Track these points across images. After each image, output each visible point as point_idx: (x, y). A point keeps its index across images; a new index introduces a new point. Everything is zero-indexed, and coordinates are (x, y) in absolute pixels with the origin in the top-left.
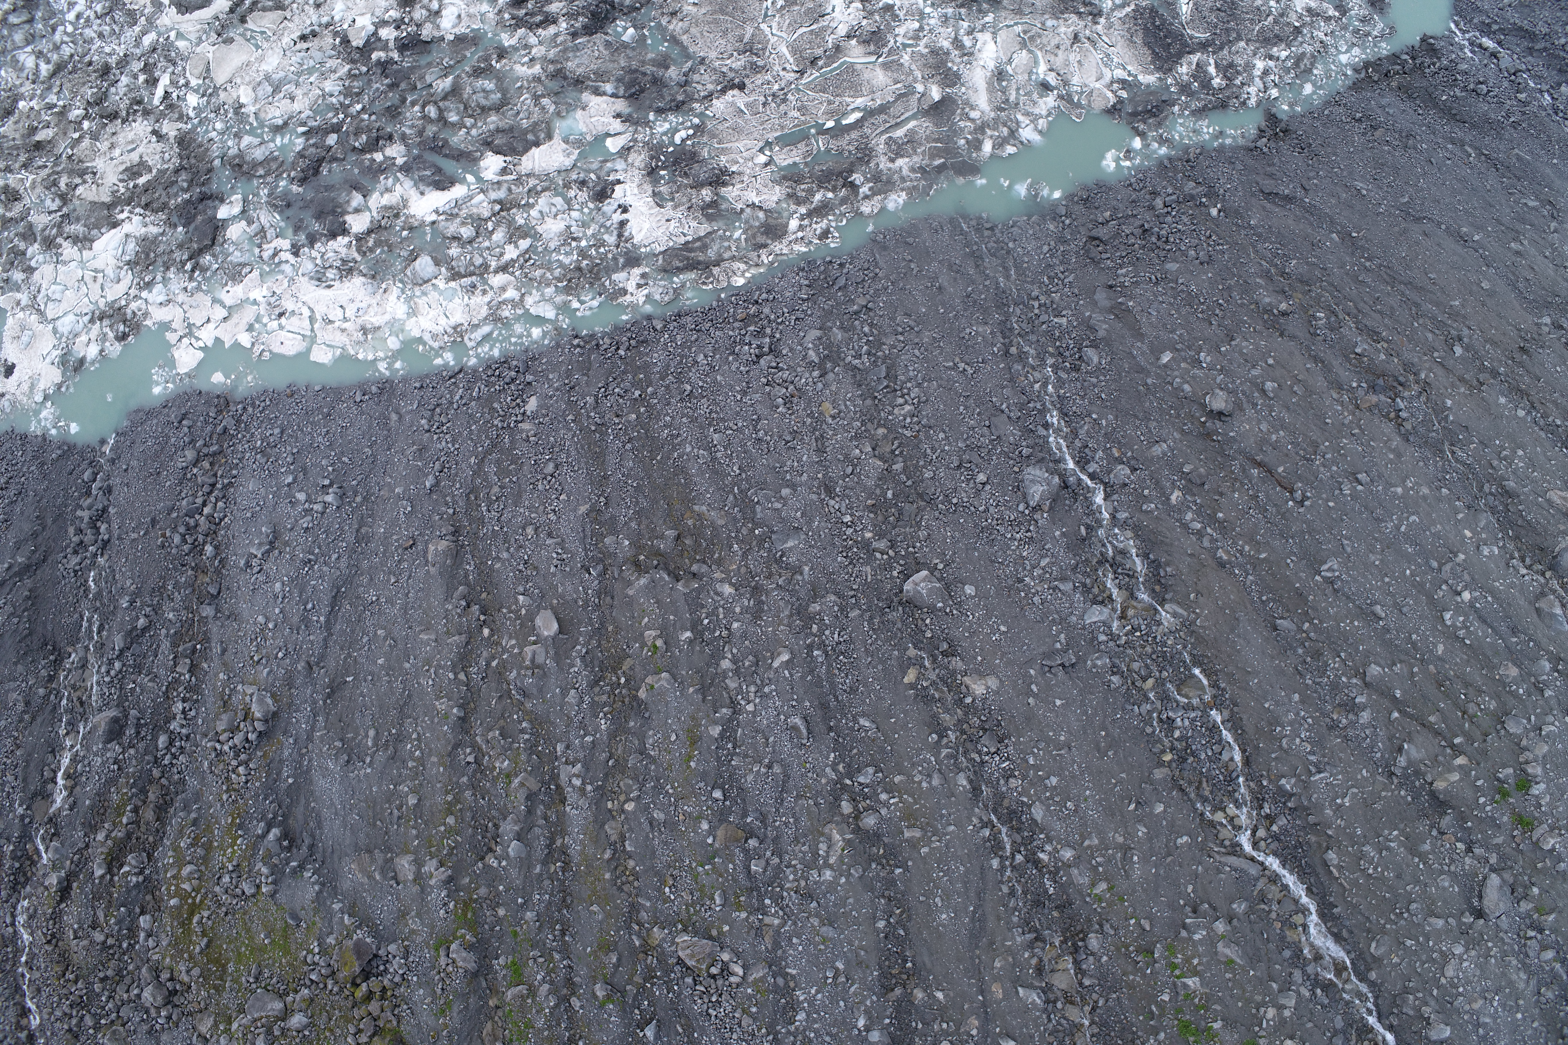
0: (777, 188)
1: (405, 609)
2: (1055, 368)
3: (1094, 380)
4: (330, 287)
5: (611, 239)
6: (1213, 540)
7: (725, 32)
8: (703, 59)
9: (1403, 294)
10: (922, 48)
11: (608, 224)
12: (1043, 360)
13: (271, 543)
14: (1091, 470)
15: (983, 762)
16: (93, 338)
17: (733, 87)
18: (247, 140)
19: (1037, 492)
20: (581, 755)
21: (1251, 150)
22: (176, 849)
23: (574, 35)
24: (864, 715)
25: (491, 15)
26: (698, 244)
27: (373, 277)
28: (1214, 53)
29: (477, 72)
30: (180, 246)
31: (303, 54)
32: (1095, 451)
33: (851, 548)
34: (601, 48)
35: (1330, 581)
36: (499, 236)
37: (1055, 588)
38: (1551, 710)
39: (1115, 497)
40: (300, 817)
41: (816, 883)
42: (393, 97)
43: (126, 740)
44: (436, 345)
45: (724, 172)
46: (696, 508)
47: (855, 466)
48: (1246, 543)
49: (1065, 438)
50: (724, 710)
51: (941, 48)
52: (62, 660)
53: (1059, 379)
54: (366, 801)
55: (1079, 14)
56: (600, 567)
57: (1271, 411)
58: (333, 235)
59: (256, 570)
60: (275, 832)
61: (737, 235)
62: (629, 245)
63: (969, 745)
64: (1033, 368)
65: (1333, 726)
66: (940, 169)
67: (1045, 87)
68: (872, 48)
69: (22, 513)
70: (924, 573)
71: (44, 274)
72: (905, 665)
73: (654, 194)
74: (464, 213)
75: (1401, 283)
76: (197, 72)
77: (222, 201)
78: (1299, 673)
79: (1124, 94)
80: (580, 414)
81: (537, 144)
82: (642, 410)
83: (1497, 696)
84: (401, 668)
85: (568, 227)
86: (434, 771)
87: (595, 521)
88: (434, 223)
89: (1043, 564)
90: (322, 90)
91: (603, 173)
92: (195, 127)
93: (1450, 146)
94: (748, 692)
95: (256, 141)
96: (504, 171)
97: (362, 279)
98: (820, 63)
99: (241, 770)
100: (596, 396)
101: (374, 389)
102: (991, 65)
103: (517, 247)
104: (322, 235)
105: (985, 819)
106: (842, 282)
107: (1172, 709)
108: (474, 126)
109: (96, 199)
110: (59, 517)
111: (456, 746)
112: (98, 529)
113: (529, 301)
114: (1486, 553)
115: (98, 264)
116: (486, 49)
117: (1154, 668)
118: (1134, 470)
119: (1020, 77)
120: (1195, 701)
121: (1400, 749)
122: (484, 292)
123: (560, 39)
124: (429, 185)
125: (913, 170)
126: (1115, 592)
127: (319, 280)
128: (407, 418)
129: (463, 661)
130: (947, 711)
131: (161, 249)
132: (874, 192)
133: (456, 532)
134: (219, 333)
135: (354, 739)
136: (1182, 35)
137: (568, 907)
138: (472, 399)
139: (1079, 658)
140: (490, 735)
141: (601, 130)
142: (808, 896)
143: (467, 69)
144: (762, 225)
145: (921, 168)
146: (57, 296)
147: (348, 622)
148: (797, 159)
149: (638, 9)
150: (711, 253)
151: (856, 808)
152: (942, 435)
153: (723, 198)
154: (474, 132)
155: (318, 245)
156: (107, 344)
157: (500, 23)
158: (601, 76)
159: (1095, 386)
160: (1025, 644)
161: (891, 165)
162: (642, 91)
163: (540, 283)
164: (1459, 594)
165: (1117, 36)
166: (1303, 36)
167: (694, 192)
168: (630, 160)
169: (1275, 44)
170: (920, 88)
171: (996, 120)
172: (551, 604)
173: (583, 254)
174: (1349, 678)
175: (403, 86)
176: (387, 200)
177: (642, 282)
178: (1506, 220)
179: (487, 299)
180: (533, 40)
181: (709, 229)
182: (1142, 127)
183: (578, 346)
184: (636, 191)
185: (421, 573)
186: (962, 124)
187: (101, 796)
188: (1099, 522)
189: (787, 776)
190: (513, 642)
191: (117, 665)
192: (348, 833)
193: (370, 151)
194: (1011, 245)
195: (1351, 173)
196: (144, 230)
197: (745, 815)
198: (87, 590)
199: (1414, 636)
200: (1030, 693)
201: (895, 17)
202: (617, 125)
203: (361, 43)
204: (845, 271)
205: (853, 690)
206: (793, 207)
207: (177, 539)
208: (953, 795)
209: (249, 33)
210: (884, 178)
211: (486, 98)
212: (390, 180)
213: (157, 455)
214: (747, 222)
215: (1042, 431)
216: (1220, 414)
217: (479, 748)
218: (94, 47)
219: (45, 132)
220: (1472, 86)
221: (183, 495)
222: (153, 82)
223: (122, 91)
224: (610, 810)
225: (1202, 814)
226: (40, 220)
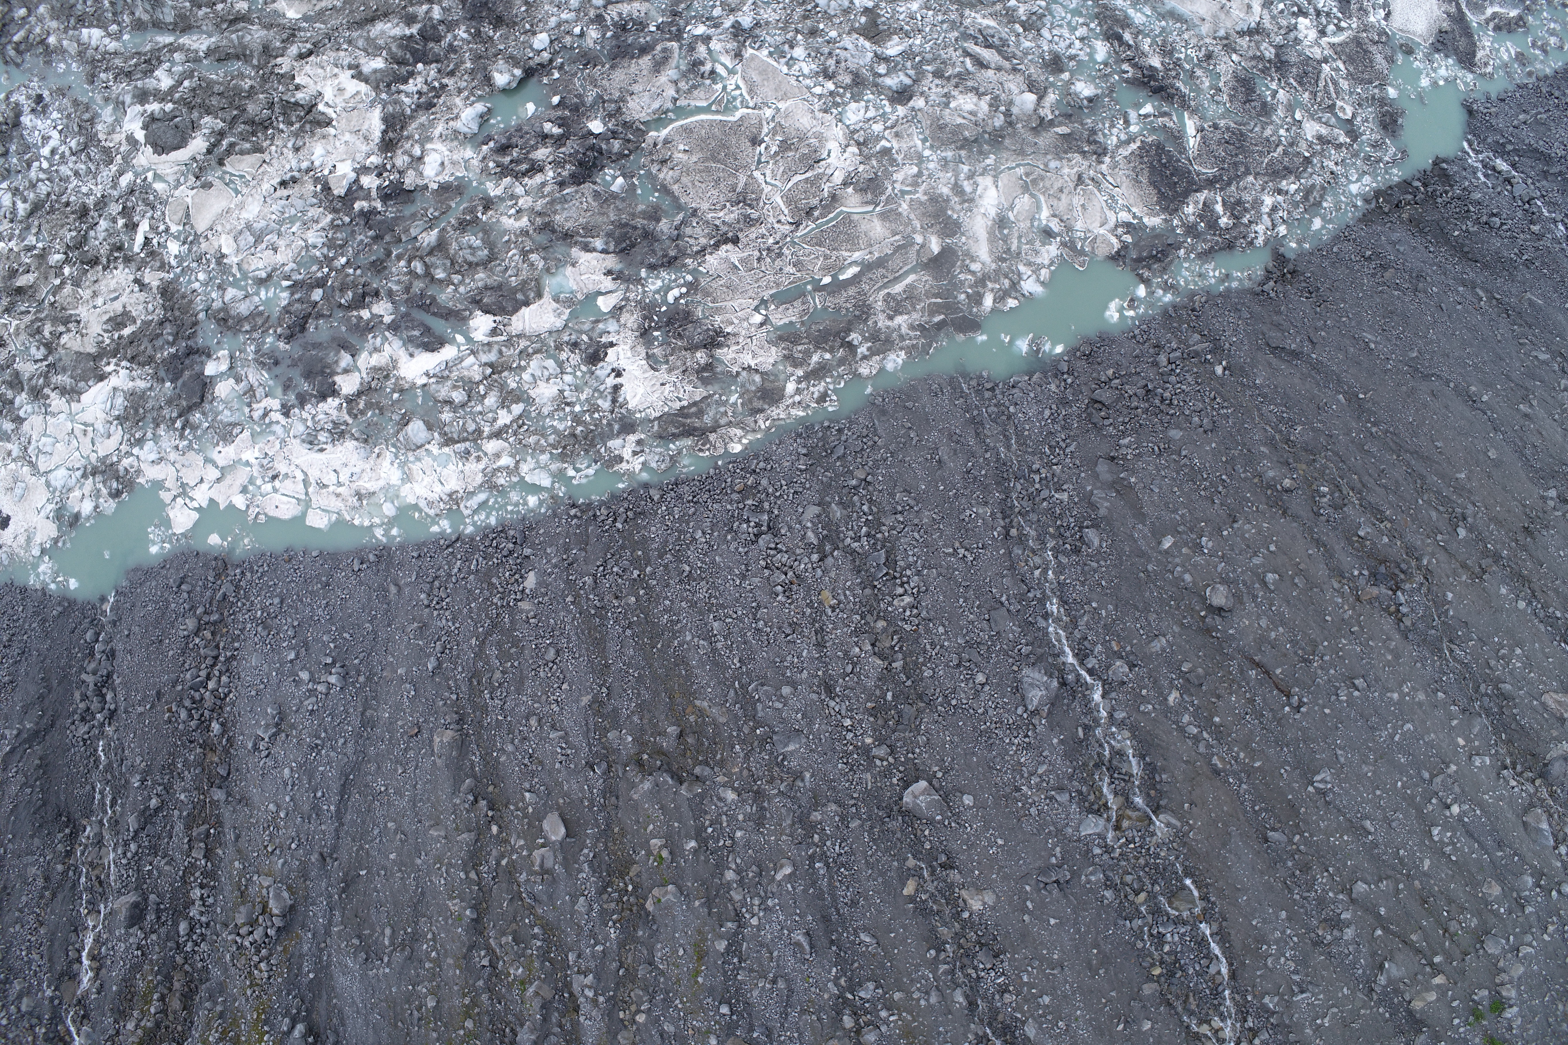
0: (774, 349)
1: (413, 801)
2: (1056, 551)
3: (1094, 565)
4: (322, 450)
5: (605, 404)
6: (1209, 746)
7: (717, 182)
8: (695, 210)
9: (1409, 465)
10: (920, 196)
11: (602, 388)
12: (1044, 543)
13: (277, 725)
14: (1090, 666)
15: (978, 977)
16: (87, 493)
17: (726, 242)
18: (231, 293)
19: (1035, 696)
20: (592, 965)
21: (1258, 294)
22: (205, 1041)
23: (562, 184)
24: (865, 929)
25: (475, 162)
26: (693, 409)
27: (366, 441)
28: (1221, 189)
29: (463, 226)
30: (169, 402)
31: (284, 202)
32: (1095, 644)
33: (851, 754)
34: (590, 200)
35: (1322, 793)
36: (491, 400)
37: (1052, 798)
38: (1531, 927)
39: (1113, 695)
40: (323, 1013)
42: (378, 250)
43: (147, 924)
44: (432, 512)
45: (719, 332)
46: (698, 703)
47: (854, 665)
48: (1241, 749)
49: (1065, 629)
50: (729, 924)
51: (941, 195)
52: (77, 835)
53: (1059, 564)
54: (386, 1001)
55: (1083, 153)
56: (604, 765)
57: (1271, 605)
58: (323, 397)
59: (264, 754)
60: (300, 1028)
61: (733, 399)
62: (623, 411)
63: (966, 961)
64: (1033, 551)
65: (1318, 943)
66: (940, 325)
67: (1048, 234)
68: (869, 196)
69: (27, 674)
70: (923, 784)
71: (34, 424)
72: (904, 875)
73: (648, 357)
74: (454, 375)
75: (1407, 451)
76: (176, 218)
77: (209, 356)
78: (1288, 887)
79: (1128, 239)
80: (579, 596)
81: (527, 304)
82: (642, 592)
83: (1478, 914)
84: (413, 864)
85: (561, 392)
86: (451, 973)
87: (598, 713)
88: (425, 385)
89: (1040, 771)
90: (305, 241)
91: (595, 335)
92: (177, 277)
93: (1461, 289)
94: (752, 905)
95: (240, 294)
96: (494, 332)
97: (355, 443)
98: (816, 213)
99: (263, 965)
100: (595, 575)
101: (372, 557)
102: (993, 212)
103: (510, 412)
104: (312, 395)
105: (980, 1033)
106: (840, 451)
107: (1163, 924)
108: (461, 282)
109: (82, 350)
110: (64, 678)
111: (471, 948)
112: (103, 696)
113: (524, 468)
114: (1477, 764)
115: (88, 417)
116: (472, 200)
117: (1147, 881)
118: (1132, 666)
119: (1022, 225)
120: (1185, 914)
121: (1381, 967)
122: (479, 459)
123: (547, 189)
124: (418, 346)
125: (912, 327)
126: (1110, 797)
127: (311, 443)
128: (407, 590)
129: (474, 860)
130: (945, 924)
131: (149, 405)
132: (873, 352)
133: (461, 721)
134: (213, 494)
135: (371, 936)
136: (1189, 172)
138: (470, 572)
139: (1073, 873)
140: (504, 940)
141: (592, 288)
143: (453, 221)
144: (759, 390)
145: (920, 325)
146: (48, 449)
147: (359, 812)
148: (794, 319)
149: (627, 156)
150: (707, 419)
151: (857, 1022)
152: (941, 630)
153: (718, 360)
154: (462, 289)
155: (308, 407)
156: (101, 500)
157: (484, 170)
158: (590, 231)
159: (1095, 571)
160: (1021, 858)
161: (889, 323)
162: (633, 246)
163: (534, 450)
164: (1448, 807)
165: (1122, 175)
166: (1313, 166)
167: (688, 354)
168: (622, 321)
169: (1284, 177)
170: (919, 239)
171: (997, 271)
172: (557, 804)
173: (577, 419)
174: (1336, 894)
175: (387, 238)
176: (376, 360)
177: (638, 449)
178: (1516, 375)
179: (481, 466)
180: (519, 190)
181: (705, 394)
182: (1147, 274)
183: (575, 516)
184: (629, 354)
185: (427, 764)
186: (962, 277)
187: (127, 982)
188: (1096, 721)
189: (791, 991)
190: (522, 842)
191: (133, 847)
192: (370, 1031)
193: (357, 308)
194: (1012, 409)
195: (1359, 323)
196: (131, 384)
197: (751, 1029)
198: (97, 761)
199: (1401, 852)
200: (1025, 910)
201: (893, 161)
202: (608, 283)
203: (342, 192)
204: (844, 438)
205: (854, 903)
206: (790, 369)
207: (183, 715)
208: (950, 1012)
209: (227, 177)
210: (883, 337)
211: (473, 254)
212: (379, 339)
213: (158, 620)
214: (743, 386)
215: (1042, 623)
216: (1220, 609)
217: (494, 952)
218: (71, 186)
219: (26, 277)
220: (1485, 219)
221: (187, 666)
222: (132, 227)
223: (102, 236)
224: (622, 1020)
225: (1188, 1027)
226: (26, 368)
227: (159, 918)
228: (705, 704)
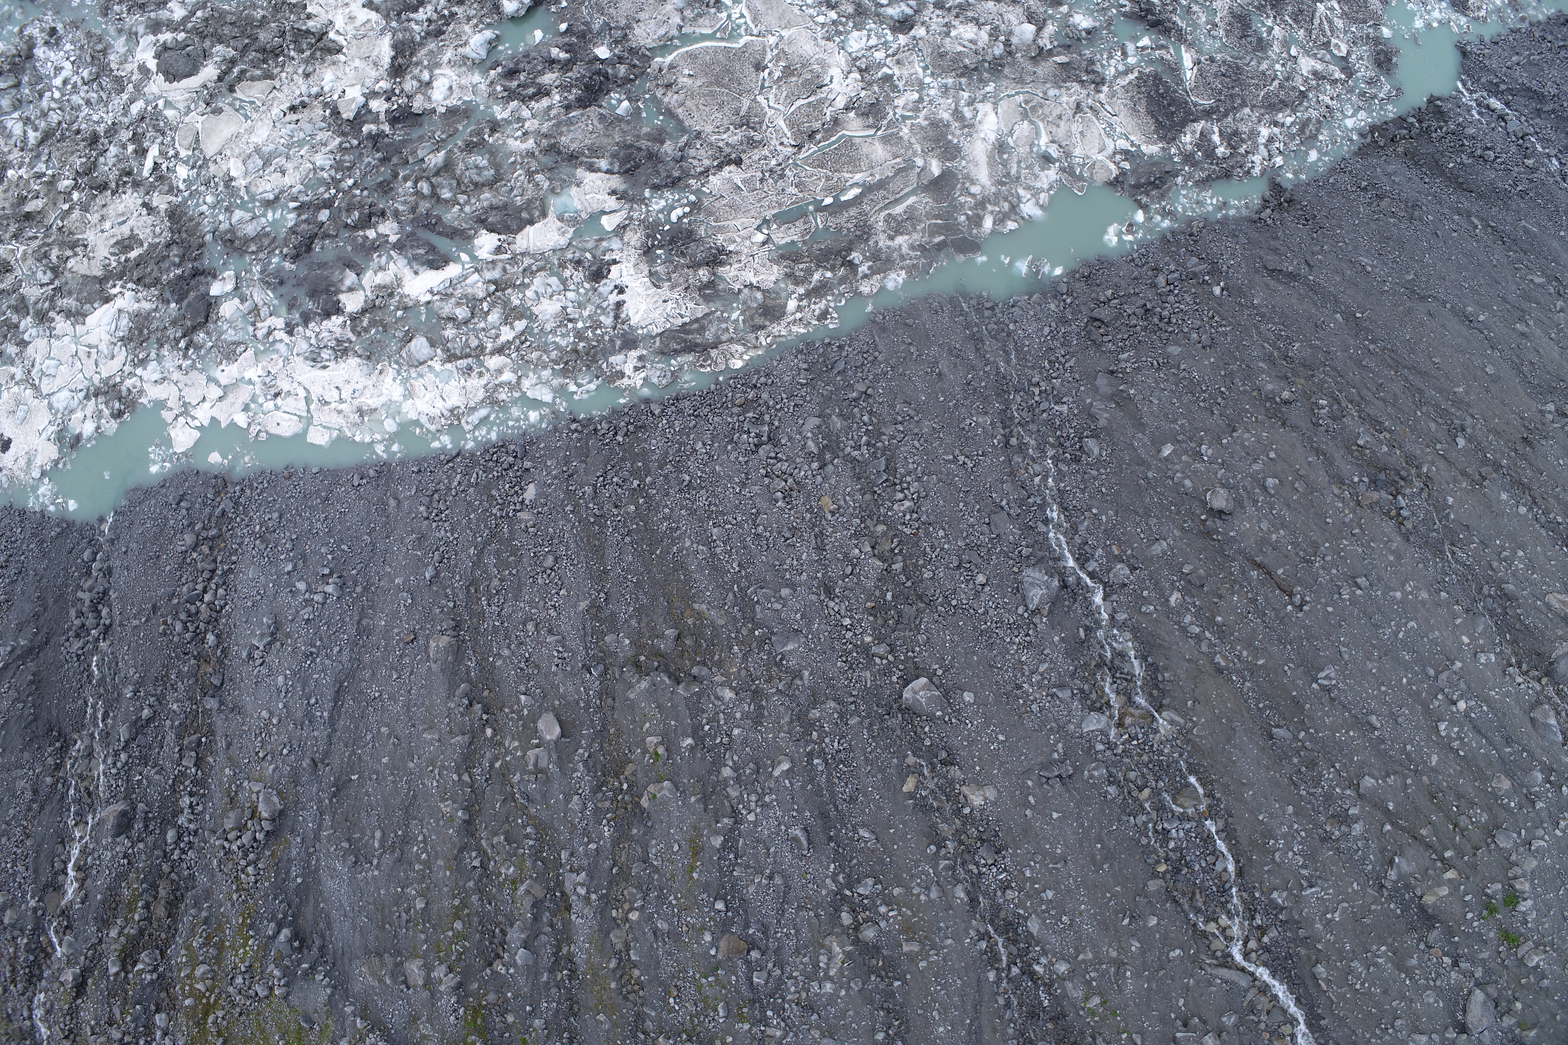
0: (775, 267)
1: (408, 706)
2: (1056, 460)
3: (1094, 473)
4: (325, 367)
5: (607, 321)
6: (1211, 645)
7: (721, 105)
8: (699, 133)
9: (1406, 380)
10: (921, 121)
11: (605, 305)
12: (1043, 451)
13: (272, 634)
14: (1090, 569)
15: (980, 874)
16: (89, 415)
17: (729, 162)
18: (238, 214)
19: (1036, 595)
20: (585, 863)
21: (1256, 221)
22: (189, 947)
23: (568, 108)
24: (864, 825)
25: (483, 87)
26: (695, 326)
27: (369, 358)
28: (1218, 120)
29: (470, 147)
30: (174, 323)
31: (293, 126)
32: (1095, 548)
33: (850, 653)
34: (595, 122)
35: (1327, 690)
36: (494, 317)
37: (1053, 695)
38: (1542, 822)
39: (1115, 597)
40: (310, 917)
41: (816, 995)
42: (385, 171)
43: (134, 833)
44: (433, 428)
45: (721, 251)
46: (696, 606)
47: (854, 566)
48: (1244, 648)
49: (1065, 534)
50: (726, 820)
51: (941, 120)
52: (68, 749)
53: (1060, 471)
54: (374, 904)
55: (1082, 82)
56: (601, 667)
57: (1272, 509)
58: (327, 315)
59: (258, 662)
60: (286, 932)
61: (734, 316)
62: (625, 327)
63: (967, 856)
64: (1034, 460)
65: (1326, 838)
66: (940, 246)
67: (1047, 159)
68: (871, 120)
69: (23, 593)
70: (923, 680)
71: (38, 347)
72: (904, 773)
73: (651, 274)
74: (458, 292)
75: (1404, 367)
76: (186, 143)
77: (215, 277)
78: (1294, 783)
79: (1127, 166)
80: (579, 505)
81: (531, 222)
82: (641, 501)
83: (1489, 809)
84: (406, 768)
85: (564, 308)
86: (441, 875)
87: (595, 618)
88: (428, 303)
89: (1041, 669)
90: (313, 164)
91: (598, 253)
92: (185, 201)
93: (1456, 217)
94: (749, 801)
95: (248, 216)
96: (499, 250)
97: (358, 360)
98: (818, 137)
99: (250, 869)
100: (595, 486)
101: (372, 473)
102: (992, 137)
103: (513, 328)
104: (316, 314)
105: (982, 930)
106: (841, 366)
107: (1167, 820)
108: (467, 202)
109: (88, 273)
110: (60, 598)
111: (462, 850)
112: (99, 612)
113: (526, 383)
114: (1483, 661)
115: (92, 339)
116: (478, 123)
117: (1151, 778)
118: (1133, 569)
119: (1021, 150)
120: (1190, 811)
121: (1391, 862)
122: (481, 374)
123: (553, 112)
124: (423, 264)
125: (912, 247)
126: (1113, 696)
127: (314, 360)
128: (406, 504)
129: (467, 762)
130: (946, 821)
131: (154, 326)
132: (874, 271)
133: (457, 627)
134: (215, 412)
135: (361, 839)
136: (1186, 103)
137: (575, 1015)
138: (470, 485)
139: (1076, 768)
140: (495, 840)
141: (596, 207)
142: (809, 1007)
143: (460, 143)
144: (760, 307)
145: (920, 245)
146: (52, 371)
147: (352, 717)
148: (795, 238)
149: (633, 80)
150: (709, 335)
151: (855, 919)
152: (941, 533)
153: (720, 278)
154: (467, 209)
155: (312, 325)
156: (103, 421)
157: (492, 95)
158: (595, 151)
159: (1095, 479)
160: (1022, 754)
161: (890, 243)
162: (637, 166)
163: (536, 366)
164: (1454, 703)
165: (1120, 104)
166: (1309, 100)
167: (690, 272)
168: (626, 239)
169: (1280, 110)
170: (919, 162)
171: (997, 195)
172: (553, 705)
173: (579, 335)
174: (1343, 789)
175: (395, 160)
176: (381, 278)
177: (640, 365)
178: (1512, 297)
179: (483, 381)
180: (526, 113)
181: (707, 311)
182: (1145, 200)
183: (576, 430)
184: (632, 271)
185: (423, 669)
186: (962, 199)
187: (112, 891)
189: (788, 887)
190: (516, 744)
191: (123, 757)
192: (357, 935)
193: (363, 228)
194: (1011, 326)
195: (1356, 248)
196: (136, 305)
197: (747, 926)
198: (90, 676)
199: (1409, 747)
200: (1027, 805)
201: (894, 88)
202: (612, 203)
203: (351, 115)
204: (844, 354)
205: (853, 800)
206: (791, 287)
207: (179, 627)
208: (951, 908)
209: (237, 103)
210: (883, 256)
211: (479, 174)
212: (384, 258)
213: (156, 538)
214: (744, 303)
215: (1042, 528)
216: (1221, 513)
217: (485, 853)
218: (82, 115)
219: (35, 202)
220: (1479, 152)
221: (183, 580)
222: (142, 152)
223: (111, 161)
224: (614, 919)
225: (1195, 925)
226: (32, 292)
227: (147, 827)
228: (704, 607)
